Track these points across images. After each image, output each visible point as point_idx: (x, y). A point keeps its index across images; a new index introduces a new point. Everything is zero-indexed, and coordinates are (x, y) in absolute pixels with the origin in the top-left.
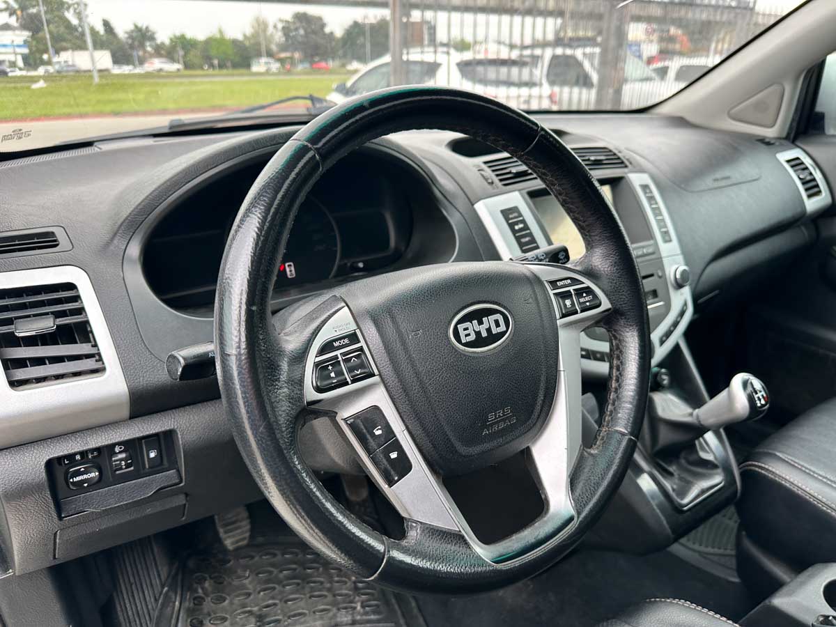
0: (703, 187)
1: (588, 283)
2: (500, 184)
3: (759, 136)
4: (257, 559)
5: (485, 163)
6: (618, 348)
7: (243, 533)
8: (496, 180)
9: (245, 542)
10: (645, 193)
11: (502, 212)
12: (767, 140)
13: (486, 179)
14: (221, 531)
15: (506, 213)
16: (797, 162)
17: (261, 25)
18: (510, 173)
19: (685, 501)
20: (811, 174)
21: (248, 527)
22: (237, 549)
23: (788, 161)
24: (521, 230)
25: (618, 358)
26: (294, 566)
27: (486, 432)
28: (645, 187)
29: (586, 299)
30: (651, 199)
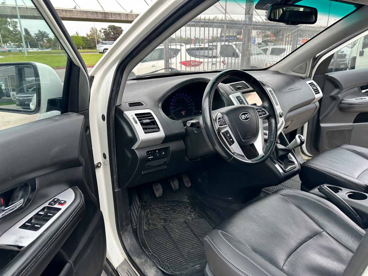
0: (285, 91)
1: (264, 109)
2: (235, 90)
3: (301, 76)
4: (160, 205)
5: (230, 85)
6: (270, 124)
7: (161, 192)
8: (234, 89)
9: (161, 195)
10: (271, 93)
11: (236, 97)
12: (303, 78)
13: (231, 89)
14: (155, 191)
15: (237, 97)
16: (312, 84)
17: (94, 31)
18: (237, 87)
19: (286, 170)
20: (316, 87)
21: (162, 191)
22: (159, 197)
23: (309, 84)
24: (241, 102)
25: (271, 126)
26: (171, 207)
27: (247, 137)
28: (270, 91)
29: (264, 113)
30: (272, 94)
